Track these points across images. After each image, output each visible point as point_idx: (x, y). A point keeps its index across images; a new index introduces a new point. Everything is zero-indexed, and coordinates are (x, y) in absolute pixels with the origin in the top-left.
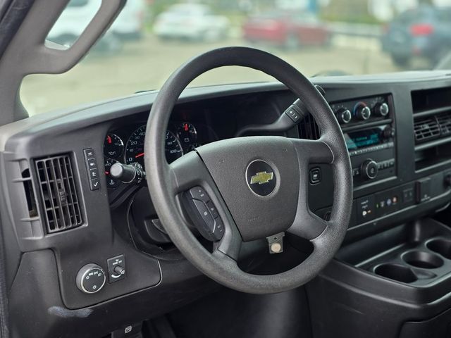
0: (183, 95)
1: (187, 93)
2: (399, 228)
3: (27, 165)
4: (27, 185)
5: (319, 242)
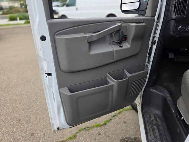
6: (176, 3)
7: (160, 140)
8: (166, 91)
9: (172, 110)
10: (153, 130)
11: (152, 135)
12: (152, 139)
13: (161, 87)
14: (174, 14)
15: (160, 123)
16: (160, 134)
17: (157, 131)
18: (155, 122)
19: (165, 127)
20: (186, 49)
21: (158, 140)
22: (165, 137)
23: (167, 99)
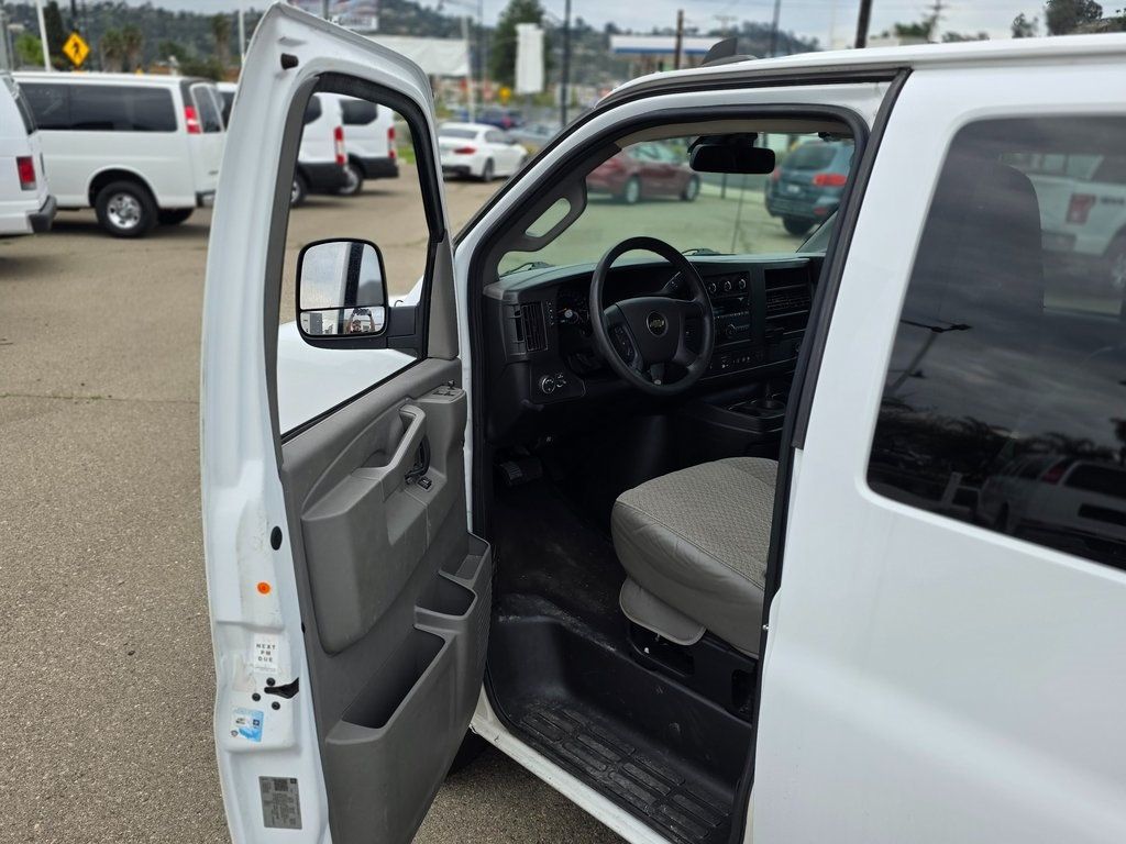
0: (613, 266)
1: (615, 264)
2: (752, 387)
3: (518, 308)
4: (518, 321)
5: (691, 368)
6: (517, 313)
7: (624, 764)
8: (543, 602)
9: (603, 649)
10: (585, 748)
11: (597, 764)
12: (606, 773)
13: (518, 596)
14: (523, 345)
15: (583, 722)
16: (613, 748)
17: (595, 745)
18: (568, 727)
19: (606, 720)
20: (549, 439)
21: (621, 765)
22: (627, 745)
23: (564, 624)
